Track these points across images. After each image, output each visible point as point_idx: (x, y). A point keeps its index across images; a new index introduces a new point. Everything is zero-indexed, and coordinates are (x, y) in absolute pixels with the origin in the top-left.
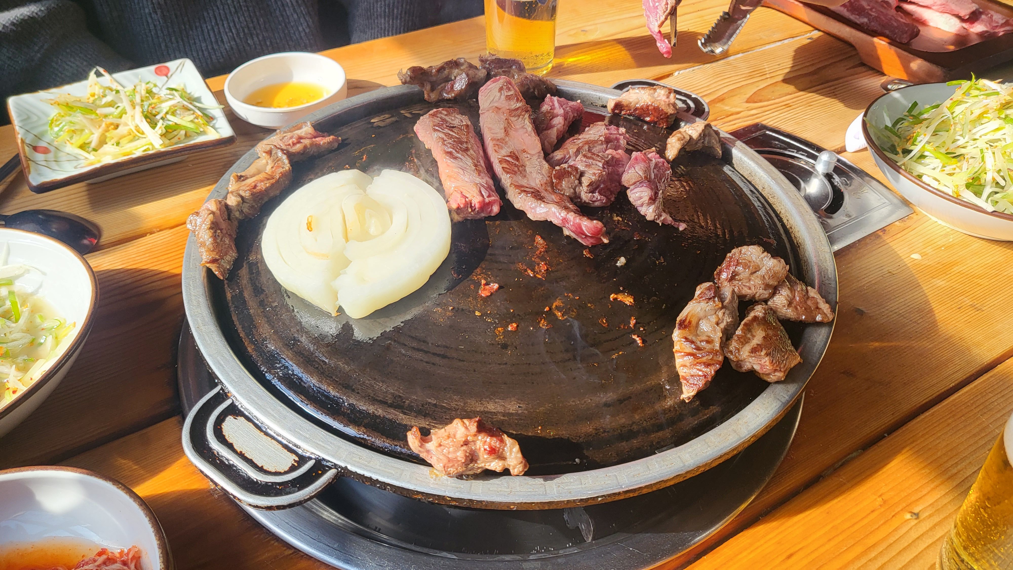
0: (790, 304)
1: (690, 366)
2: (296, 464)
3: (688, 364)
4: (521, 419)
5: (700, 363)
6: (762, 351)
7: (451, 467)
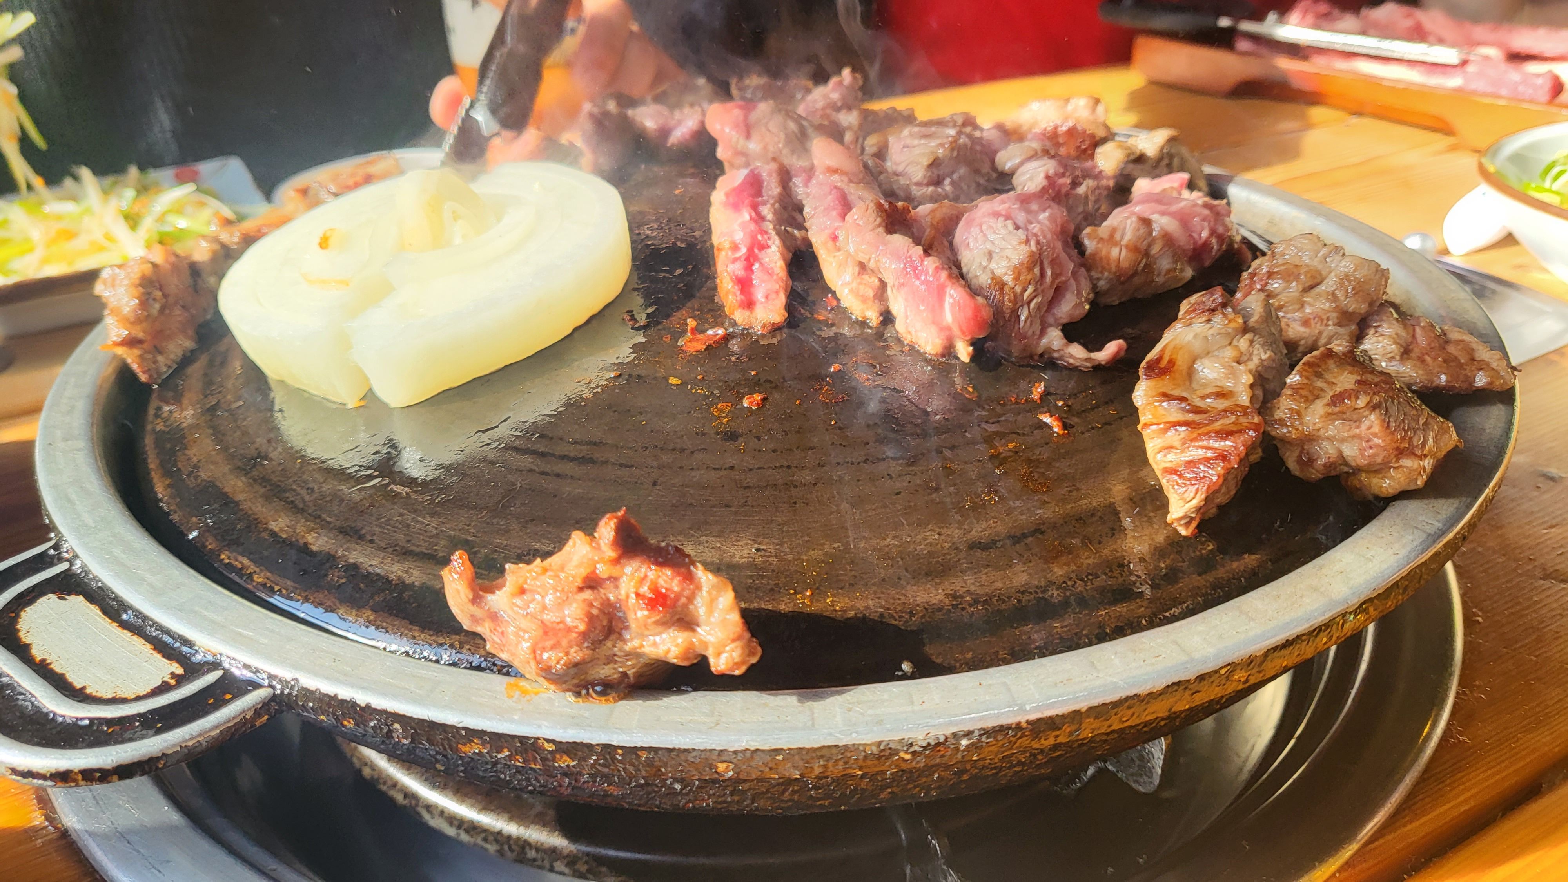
0: (1406, 353)
1: (1184, 444)
2: (173, 682)
3: (1177, 444)
4: (762, 577)
5: (1207, 433)
6: (1358, 398)
7: (552, 648)
